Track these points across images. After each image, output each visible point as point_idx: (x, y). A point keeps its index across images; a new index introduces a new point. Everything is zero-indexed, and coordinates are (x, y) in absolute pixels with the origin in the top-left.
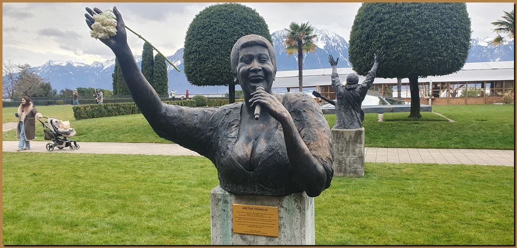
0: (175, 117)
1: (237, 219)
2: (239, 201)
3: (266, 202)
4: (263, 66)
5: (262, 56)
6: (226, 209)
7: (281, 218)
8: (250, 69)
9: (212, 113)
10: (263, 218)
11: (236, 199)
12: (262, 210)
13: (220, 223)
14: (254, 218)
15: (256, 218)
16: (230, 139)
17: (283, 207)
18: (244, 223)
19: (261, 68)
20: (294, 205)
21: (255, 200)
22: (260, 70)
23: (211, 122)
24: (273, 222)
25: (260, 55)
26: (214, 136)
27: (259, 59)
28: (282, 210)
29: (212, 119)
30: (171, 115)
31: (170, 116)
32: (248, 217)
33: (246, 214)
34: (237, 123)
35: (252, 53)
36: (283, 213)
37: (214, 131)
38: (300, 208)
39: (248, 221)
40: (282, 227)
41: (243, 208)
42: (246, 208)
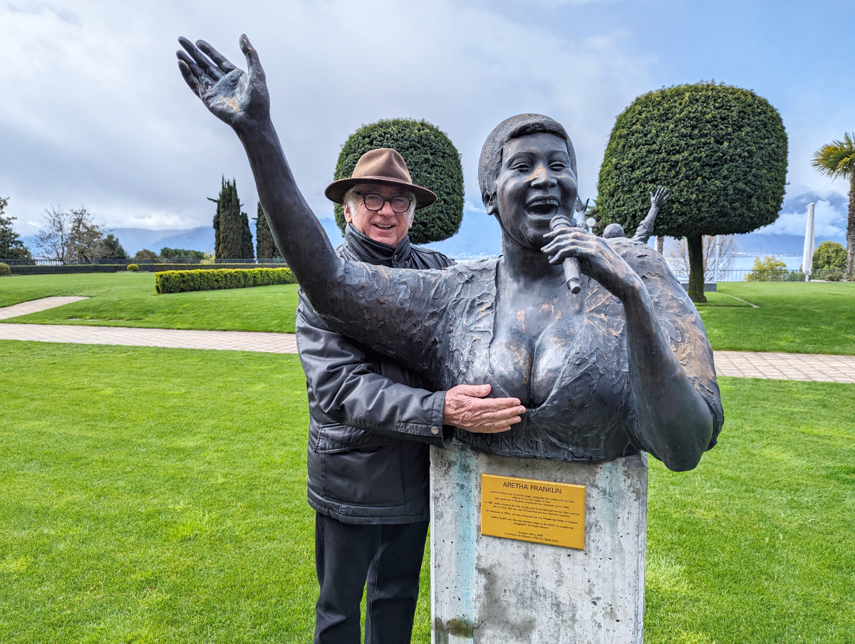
0: (363, 287)
1: (490, 507)
2: (495, 467)
3: (559, 475)
4: (559, 177)
5: (556, 157)
6: (466, 485)
7: (589, 509)
8: (530, 182)
9: (433, 279)
10: (550, 508)
11: (489, 464)
12: (548, 490)
13: (451, 511)
14: (530, 506)
15: (533, 506)
16: (476, 336)
17: (596, 486)
18: (507, 516)
19: (555, 182)
20: (623, 484)
21: (533, 468)
22: (553, 186)
23: (434, 299)
24: (573, 518)
25: (553, 153)
26: (440, 327)
27: (550, 162)
28: (594, 492)
29: (436, 291)
30: (355, 281)
31: (352, 283)
32: (515, 504)
33: (510, 497)
34: (489, 301)
35: (533, 149)
36: (597, 500)
37: (441, 318)
38: (637, 492)
39: (515, 512)
40: (593, 528)
41: (505, 484)
42: (510, 485)
